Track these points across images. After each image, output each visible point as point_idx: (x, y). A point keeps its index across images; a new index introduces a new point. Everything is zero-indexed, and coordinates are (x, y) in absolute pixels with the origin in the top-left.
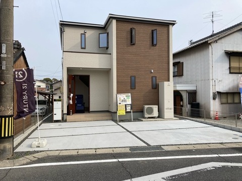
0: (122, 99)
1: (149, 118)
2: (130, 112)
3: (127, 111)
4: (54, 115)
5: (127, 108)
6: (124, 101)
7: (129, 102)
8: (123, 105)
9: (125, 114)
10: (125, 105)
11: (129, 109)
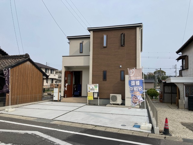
0: (91, 88)
1: (114, 104)
2: (97, 98)
3: (95, 97)
4: (54, 97)
5: (95, 95)
6: (93, 89)
7: (97, 90)
8: (91, 93)
9: (93, 99)
10: (93, 93)
11: (96, 96)
